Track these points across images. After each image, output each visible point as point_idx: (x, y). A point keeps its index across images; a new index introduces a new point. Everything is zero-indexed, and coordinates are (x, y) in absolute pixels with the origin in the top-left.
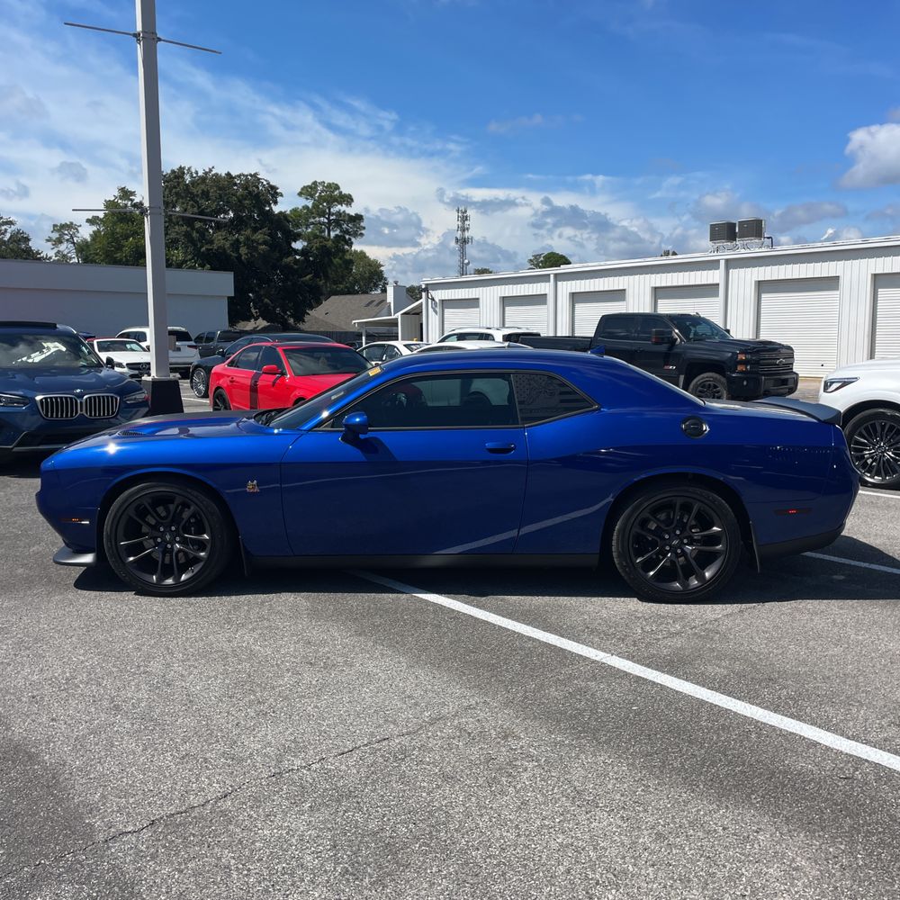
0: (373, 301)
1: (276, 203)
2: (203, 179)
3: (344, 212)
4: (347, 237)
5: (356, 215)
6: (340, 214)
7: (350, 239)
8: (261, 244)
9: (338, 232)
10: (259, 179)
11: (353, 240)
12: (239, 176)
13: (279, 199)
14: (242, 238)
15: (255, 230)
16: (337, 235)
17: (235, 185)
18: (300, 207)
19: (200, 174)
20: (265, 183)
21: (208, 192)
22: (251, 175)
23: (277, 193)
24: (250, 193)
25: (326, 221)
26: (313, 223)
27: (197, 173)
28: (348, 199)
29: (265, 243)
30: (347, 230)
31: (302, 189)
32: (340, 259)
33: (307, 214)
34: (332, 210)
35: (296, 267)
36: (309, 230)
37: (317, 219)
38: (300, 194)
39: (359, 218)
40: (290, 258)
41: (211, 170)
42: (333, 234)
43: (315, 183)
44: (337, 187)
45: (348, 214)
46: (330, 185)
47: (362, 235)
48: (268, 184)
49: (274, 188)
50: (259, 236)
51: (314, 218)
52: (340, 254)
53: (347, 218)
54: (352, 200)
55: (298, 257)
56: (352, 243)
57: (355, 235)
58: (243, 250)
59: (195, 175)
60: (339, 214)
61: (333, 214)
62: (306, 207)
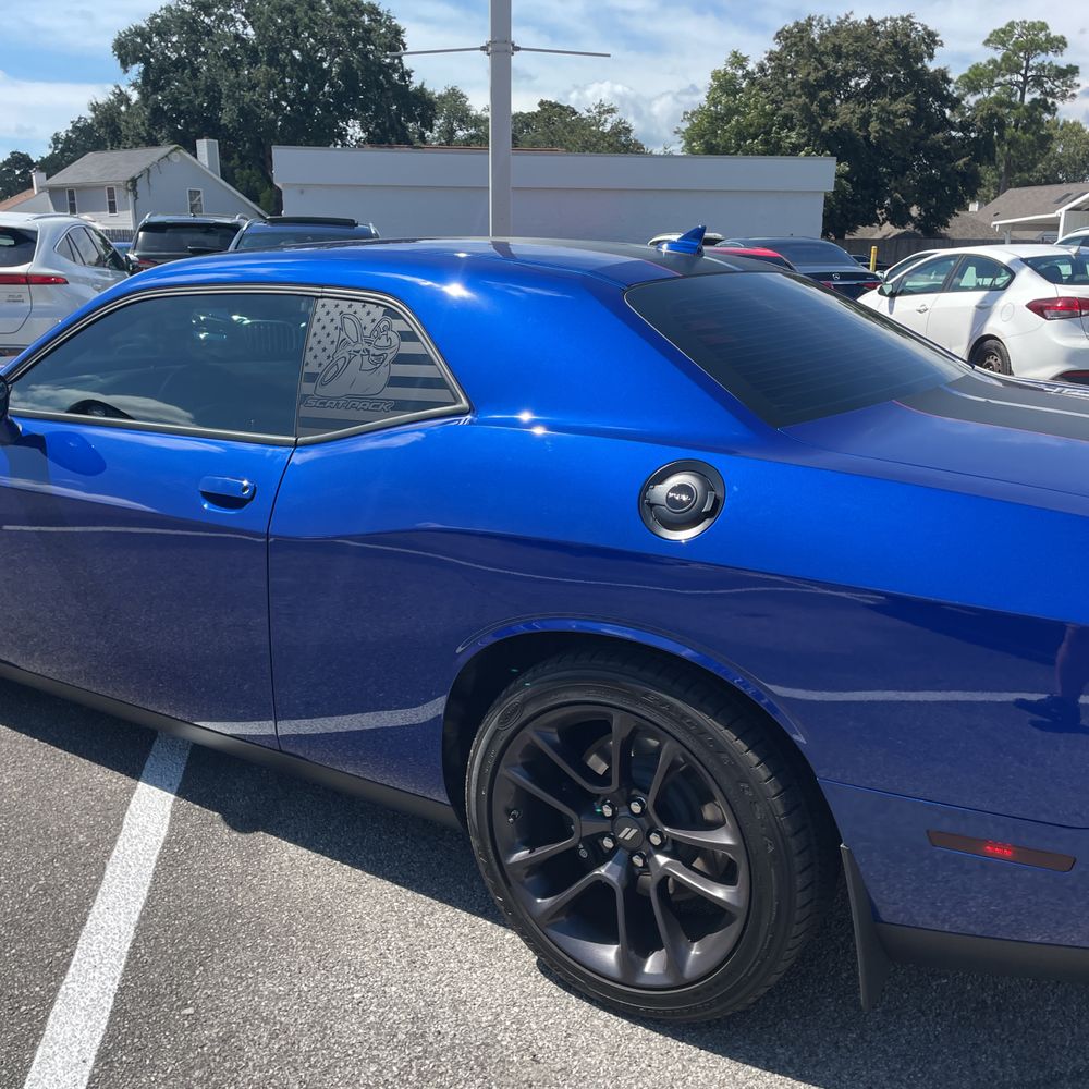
0: (1069, 195)
1: (931, 56)
2: (835, 31)
3: (1050, 63)
4: (1050, 100)
5: (1070, 66)
6: (1044, 67)
7: (1053, 104)
8: (900, 116)
9: (1037, 95)
10: (912, 24)
11: (1059, 104)
12: (884, 22)
13: (938, 50)
14: (875, 110)
15: (894, 97)
16: (1034, 100)
17: (877, 33)
18: (984, 62)
19: (834, 24)
20: (920, 28)
21: (840, 46)
22: (903, 19)
23: (935, 42)
24: (895, 44)
25: (1021, 79)
26: (999, 84)
27: (829, 22)
28: (1059, 44)
29: (906, 114)
30: (1052, 90)
31: (991, 35)
32: (1033, 134)
33: (992, 70)
34: (1031, 62)
35: (946, 147)
36: (993, 94)
37: (1008, 78)
38: (987, 42)
39: (1073, 70)
40: (940, 135)
41: (847, 17)
42: (1028, 98)
43: (1011, 25)
44: (1044, 27)
45: (1056, 67)
46: (1033, 26)
47: (1073, 95)
48: (925, 29)
49: (931, 35)
50: (899, 106)
51: (1003, 76)
52: (1034, 127)
53: (1053, 73)
54: (1065, 44)
55: (953, 133)
56: (1056, 109)
57: (1064, 96)
58: (874, 126)
59: (826, 26)
60: (1041, 67)
61: (1033, 68)
62: (994, 61)
